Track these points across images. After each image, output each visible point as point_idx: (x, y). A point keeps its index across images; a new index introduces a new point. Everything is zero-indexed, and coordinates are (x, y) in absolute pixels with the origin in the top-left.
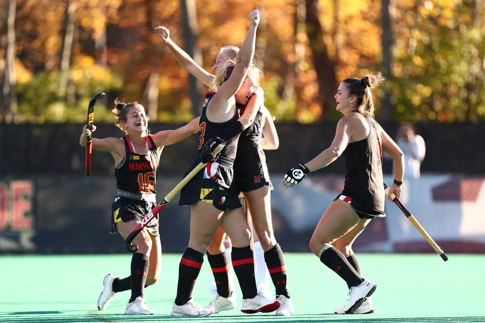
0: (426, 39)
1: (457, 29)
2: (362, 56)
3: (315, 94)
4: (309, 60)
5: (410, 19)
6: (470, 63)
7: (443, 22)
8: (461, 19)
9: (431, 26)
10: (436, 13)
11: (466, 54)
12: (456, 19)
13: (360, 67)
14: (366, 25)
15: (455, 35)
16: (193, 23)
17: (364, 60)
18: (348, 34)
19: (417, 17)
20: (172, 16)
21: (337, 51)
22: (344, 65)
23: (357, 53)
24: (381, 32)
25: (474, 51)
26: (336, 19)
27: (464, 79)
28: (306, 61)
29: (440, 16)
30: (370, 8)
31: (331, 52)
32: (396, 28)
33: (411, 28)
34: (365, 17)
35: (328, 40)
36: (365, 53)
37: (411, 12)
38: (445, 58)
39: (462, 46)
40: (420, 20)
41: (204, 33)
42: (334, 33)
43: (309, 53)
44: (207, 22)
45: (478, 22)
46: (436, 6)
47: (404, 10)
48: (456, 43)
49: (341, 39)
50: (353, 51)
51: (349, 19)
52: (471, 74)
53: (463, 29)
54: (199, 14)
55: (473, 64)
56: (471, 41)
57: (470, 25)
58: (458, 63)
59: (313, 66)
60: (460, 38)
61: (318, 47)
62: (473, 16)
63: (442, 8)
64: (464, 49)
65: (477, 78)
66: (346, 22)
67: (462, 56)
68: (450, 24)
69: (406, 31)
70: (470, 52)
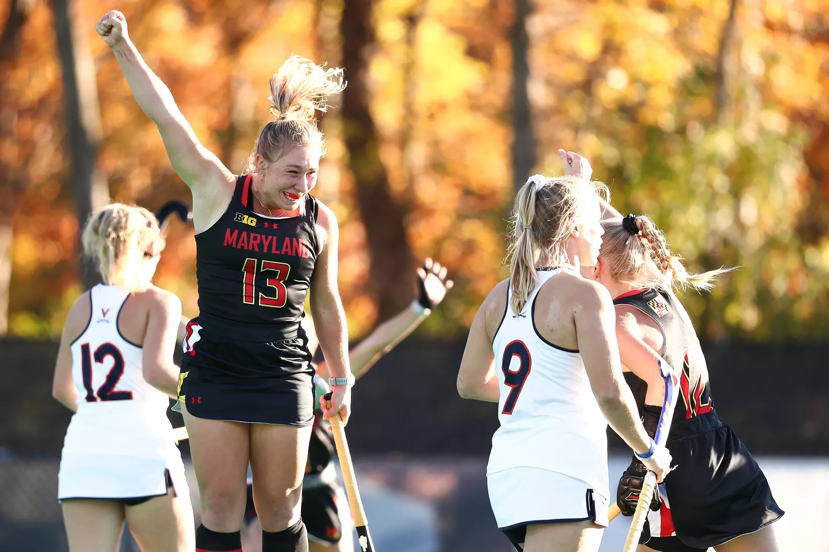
0: (610, 153)
1: (682, 131)
2: (467, 192)
3: (361, 277)
4: (350, 201)
5: (575, 110)
6: (710, 206)
7: (649, 116)
8: (690, 110)
9: (622, 126)
10: (634, 96)
11: (701, 188)
12: (679, 111)
13: (461, 216)
14: (478, 123)
15: (675, 146)
16: (90, 117)
17: (472, 201)
18: (435, 144)
19: (590, 106)
20: (43, 101)
21: (411, 181)
22: (427, 212)
23: (457, 186)
24: (511, 139)
25: (720, 181)
26: (409, 110)
27: (695, 242)
28: (342, 201)
29: (642, 104)
30: (487, 85)
31: (397, 183)
32: (544, 129)
33: (577, 129)
34: (474, 104)
35: (389, 157)
36: (474, 186)
37: (578, 93)
38: (655, 194)
39: (692, 169)
40: (597, 112)
41: (113, 138)
42: (404, 140)
43: (348, 185)
44: (119, 115)
45: (729, 115)
46: (634, 80)
47: (563, 90)
48: (678, 163)
49: (419, 154)
50: (449, 180)
51: (439, 108)
52: (713, 233)
53: (696, 131)
54: (103, 97)
55: (717, 209)
56: (711, 159)
57: (710, 122)
58: (684, 208)
59: (357, 214)
60: (688, 151)
61: (368, 172)
62: (719, 103)
63: (647, 86)
64: (697, 176)
65: (726, 243)
66: (431, 117)
67: (692, 193)
68: (666, 120)
69: (565, 135)
70: (710, 185)
